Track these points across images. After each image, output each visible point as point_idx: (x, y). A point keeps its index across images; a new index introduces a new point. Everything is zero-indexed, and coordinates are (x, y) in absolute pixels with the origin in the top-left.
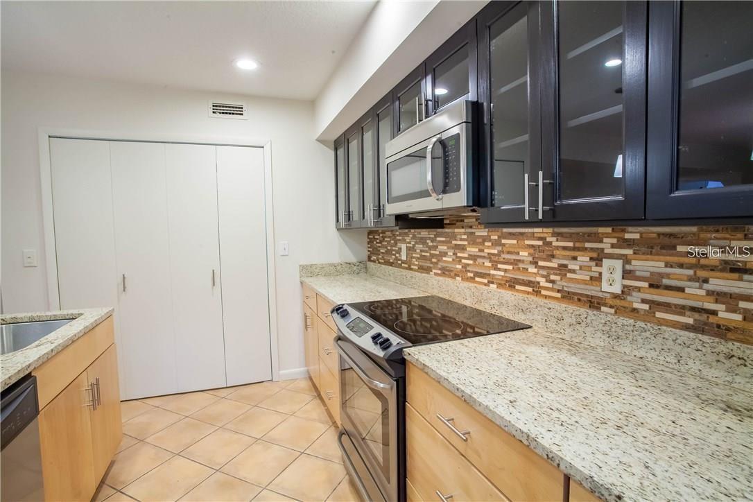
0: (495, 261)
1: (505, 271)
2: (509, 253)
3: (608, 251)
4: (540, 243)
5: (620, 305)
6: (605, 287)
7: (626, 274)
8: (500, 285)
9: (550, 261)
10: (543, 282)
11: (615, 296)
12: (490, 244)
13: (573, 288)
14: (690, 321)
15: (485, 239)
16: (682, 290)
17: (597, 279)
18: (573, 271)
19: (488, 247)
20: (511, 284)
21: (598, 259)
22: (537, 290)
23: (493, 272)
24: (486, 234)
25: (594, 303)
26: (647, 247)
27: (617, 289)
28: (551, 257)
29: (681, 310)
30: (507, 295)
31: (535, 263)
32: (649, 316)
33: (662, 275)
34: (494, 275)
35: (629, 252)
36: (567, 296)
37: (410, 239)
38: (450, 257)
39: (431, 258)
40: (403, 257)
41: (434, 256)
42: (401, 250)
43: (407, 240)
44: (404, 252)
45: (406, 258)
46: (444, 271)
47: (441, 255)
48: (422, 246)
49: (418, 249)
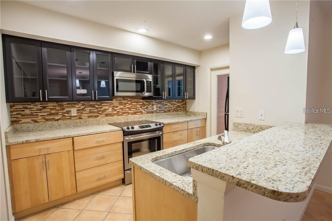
0: (130, 109)
1: (133, 110)
2: (134, 106)
3: (154, 104)
4: (142, 103)
5: (156, 112)
6: (154, 110)
7: (157, 107)
8: (132, 114)
9: (144, 107)
10: (143, 111)
11: (155, 111)
12: (128, 104)
13: (148, 111)
14: (163, 112)
15: (126, 104)
16: (162, 108)
17: (153, 108)
18: (149, 108)
19: (127, 105)
20: (135, 113)
21: (153, 105)
22: (142, 113)
23: (129, 111)
24: (127, 102)
25: (153, 113)
26: (158, 103)
27: (156, 110)
29: (162, 111)
30: (136, 116)
31: (141, 107)
32: (159, 112)
33: (161, 106)
34: (130, 112)
35: (157, 104)
36: (148, 113)
37: (80, 106)
38: (110, 110)
39: (98, 112)
40: (73, 115)
41: (100, 111)
42: (70, 111)
43: (77, 106)
44: (74, 112)
45: (76, 114)
46: (107, 115)
47: (105, 110)
48: (91, 108)
49: (88, 109)
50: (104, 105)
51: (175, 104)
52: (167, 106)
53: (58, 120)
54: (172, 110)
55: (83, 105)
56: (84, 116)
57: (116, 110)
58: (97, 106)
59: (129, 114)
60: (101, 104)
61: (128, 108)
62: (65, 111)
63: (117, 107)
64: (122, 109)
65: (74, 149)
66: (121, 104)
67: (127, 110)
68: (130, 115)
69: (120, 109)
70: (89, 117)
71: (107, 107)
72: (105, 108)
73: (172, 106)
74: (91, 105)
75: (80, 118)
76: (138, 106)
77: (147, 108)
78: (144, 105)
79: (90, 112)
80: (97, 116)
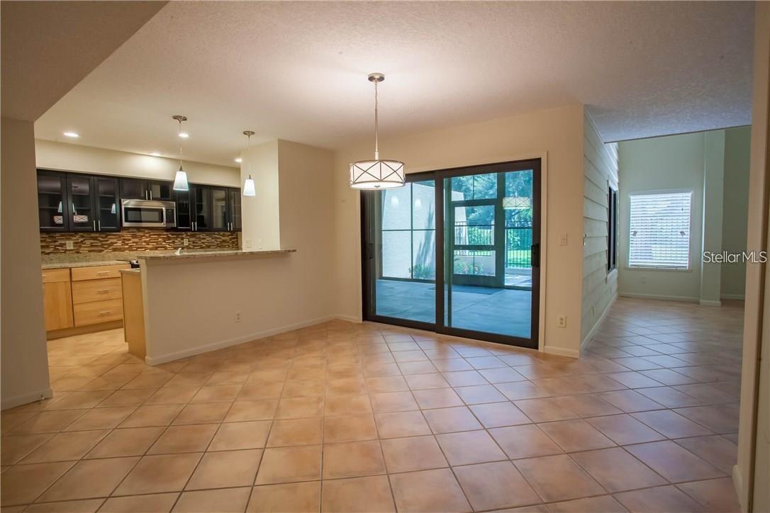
0: (148, 243)
1: (153, 245)
2: (154, 240)
3: (185, 237)
4: (166, 236)
5: (188, 247)
6: (185, 244)
7: (189, 241)
8: (151, 249)
10: (168, 246)
12: (145, 237)
13: (175, 246)
14: (199, 248)
15: (142, 236)
16: (197, 243)
17: (183, 243)
18: (176, 242)
19: (144, 239)
20: (156, 248)
21: (183, 239)
22: (166, 248)
25: (182, 248)
26: (192, 236)
27: (187, 245)
28: (170, 240)
29: (198, 246)
30: (157, 251)
31: (164, 242)
32: (193, 248)
33: (195, 241)
35: (189, 237)
36: (175, 248)
37: (78, 238)
38: (119, 244)
39: (102, 246)
40: (68, 248)
41: (105, 245)
42: (65, 244)
43: (73, 238)
44: (70, 245)
45: (72, 248)
46: (115, 250)
47: (112, 243)
48: (92, 241)
49: (88, 242)
50: (110, 238)
51: (217, 238)
52: (205, 241)
53: (48, 254)
54: (214, 246)
55: (82, 237)
56: (84, 250)
57: (127, 244)
58: (101, 239)
59: (146, 249)
60: (106, 236)
61: (145, 242)
62: (57, 243)
63: (129, 240)
64: (136, 243)
66: (134, 236)
67: (144, 244)
68: (148, 251)
69: (134, 242)
70: (89, 251)
71: (115, 241)
72: (111, 241)
73: (213, 240)
74: (93, 237)
75: (78, 252)
76: (160, 240)
77: (173, 243)
78: (169, 238)
79: (92, 246)
80: (101, 251)
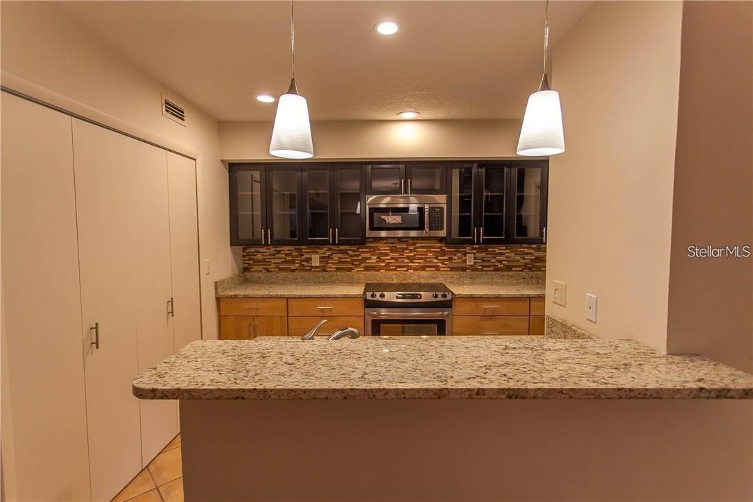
0: (411, 259)
1: (419, 263)
2: (421, 255)
3: (468, 251)
4: (439, 250)
5: (473, 268)
6: (468, 263)
7: (475, 258)
8: (415, 269)
9: (443, 256)
10: (441, 265)
11: (471, 266)
12: (408, 251)
13: (454, 266)
14: (492, 269)
16: (490, 261)
17: (465, 261)
18: (455, 259)
19: (406, 253)
20: (423, 268)
21: (465, 254)
22: (437, 268)
23: (410, 264)
24: (405, 246)
25: (464, 269)
26: (480, 250)
27: (472, 264)
28: (444, 255)
29: (490, 267)
30: (424, 273)
31: (437, 258)
32: (482, 270)
33: (485, 257)
34: (411, 266)
35: (475, 251)
36: (452, 269)
37: (324, 251)
38: (373, 260)
39: (352, 262)
40: (313, 265)
41: (355, 261)
42: (311, 259)
43: (320, 251)
44: (316, 260)
45: (318, 264)
46: (367, 268)
47: (365, 259)
48: (341, 255)
49: (336, 257)
50: (362, 252)
51: (527, 254)
52: (504, 258)
53: (294, 271)
54: (519, 266)
55: (330, 249)
56: (332, 267)
57: (383, 261)
58: (351, 253)
59: (409, 268)
60: (358, 249)
61: (408, 258)
62: (303, 258)
63: (386, 255)
64: (396, 259)
65: (288, 316)
66: (394, 250)
67: (406, 261)
68: (412, 271)
69: (392, 258)
70: (338, 269)
71: (369, 255)
72: (363, 255)
73: (518, 258)
74: (342, 250)
75: (325, 271)
76: (430, 255)
77: (450, 259)
78: (443, 253)
79: (340, 262)
80: (350, 270)
